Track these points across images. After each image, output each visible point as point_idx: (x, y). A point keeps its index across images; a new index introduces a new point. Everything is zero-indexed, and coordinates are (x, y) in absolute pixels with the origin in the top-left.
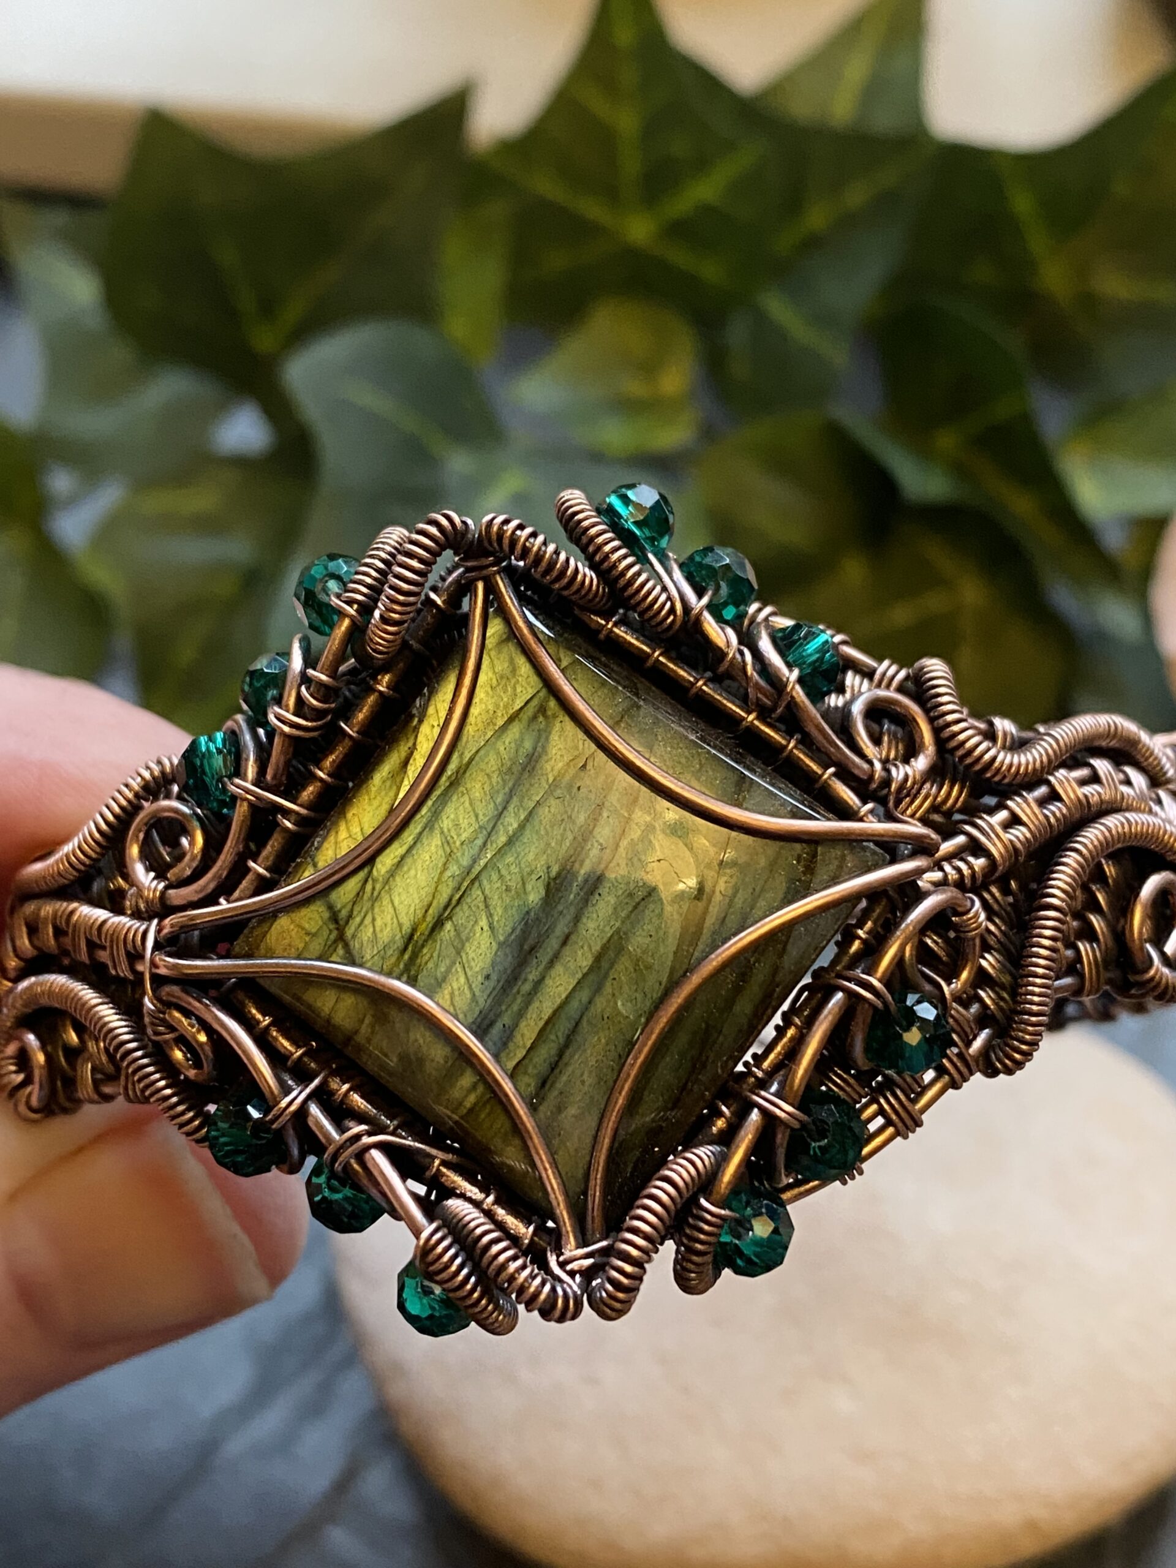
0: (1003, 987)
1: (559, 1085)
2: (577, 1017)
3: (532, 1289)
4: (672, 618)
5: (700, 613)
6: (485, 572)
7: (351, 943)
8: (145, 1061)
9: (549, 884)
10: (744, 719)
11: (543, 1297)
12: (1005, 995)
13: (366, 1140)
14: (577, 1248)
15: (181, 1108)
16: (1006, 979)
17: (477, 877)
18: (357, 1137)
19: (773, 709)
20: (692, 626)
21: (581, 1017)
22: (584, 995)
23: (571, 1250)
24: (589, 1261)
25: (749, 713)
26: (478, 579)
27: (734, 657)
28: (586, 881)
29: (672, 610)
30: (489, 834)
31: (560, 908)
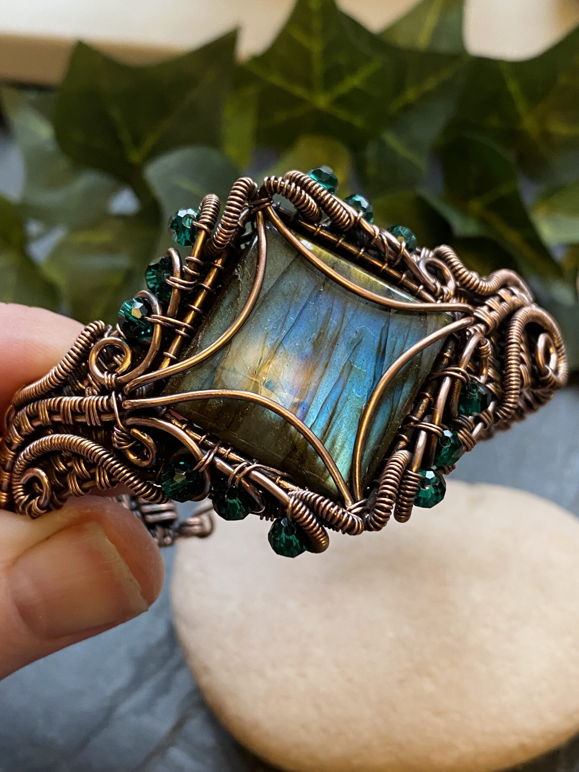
0: (496, 382)
1: (332, 434)
2: (336, 400)
3: (344, 519)
4: (349, 221)
5: (360, 219)
6: (262, 207)
7: (225, 381)
8: (114, 462)
9: (314, 342)
10: (380, 268)
11: (349, 523)
12: (498, 386)
13: (248, 469)
14: (353, 503)
15: (136, 482)
16: (498, 379)
17: (281, 342)
18: (242, 469)
19: (395, 261)
20: (357, 225)
21: (338, 400)
22: (338, 390)
23: (350, 505)
24: (359, 509)
25: (383, 264)
26: (259, 211)
27: (378, 238)
28: (331, 338)
29: (349, 217)
30: (284, 324)
31: (321, 352)
